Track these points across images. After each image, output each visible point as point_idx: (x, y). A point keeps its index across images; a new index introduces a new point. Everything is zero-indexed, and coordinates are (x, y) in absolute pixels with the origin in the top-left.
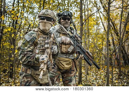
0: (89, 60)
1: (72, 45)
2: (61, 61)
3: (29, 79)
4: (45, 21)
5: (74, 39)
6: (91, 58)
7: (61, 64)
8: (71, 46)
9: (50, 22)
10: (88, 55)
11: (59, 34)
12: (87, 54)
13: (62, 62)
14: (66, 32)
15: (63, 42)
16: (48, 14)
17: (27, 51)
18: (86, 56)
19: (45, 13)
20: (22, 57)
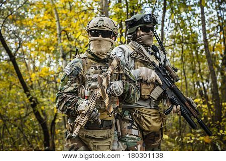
0: (190, 117)
1: (160, 86)
2: (144, 115)
3: (76, 144)
4: (100, 37)
5: (163, 74)
6: (195, 114)
7: (144, 121)
8: (158, 87)
9: (109, 39)
10: (190, 107)
11: (133, 61)
12: (188, 106)
13: (146, 115)
14: (149, 59)
15: (141, 78)
16: (103, 26)
17: (67, 93)
18: (185, 109)
19: (99, 23)
20: (60, 102)
